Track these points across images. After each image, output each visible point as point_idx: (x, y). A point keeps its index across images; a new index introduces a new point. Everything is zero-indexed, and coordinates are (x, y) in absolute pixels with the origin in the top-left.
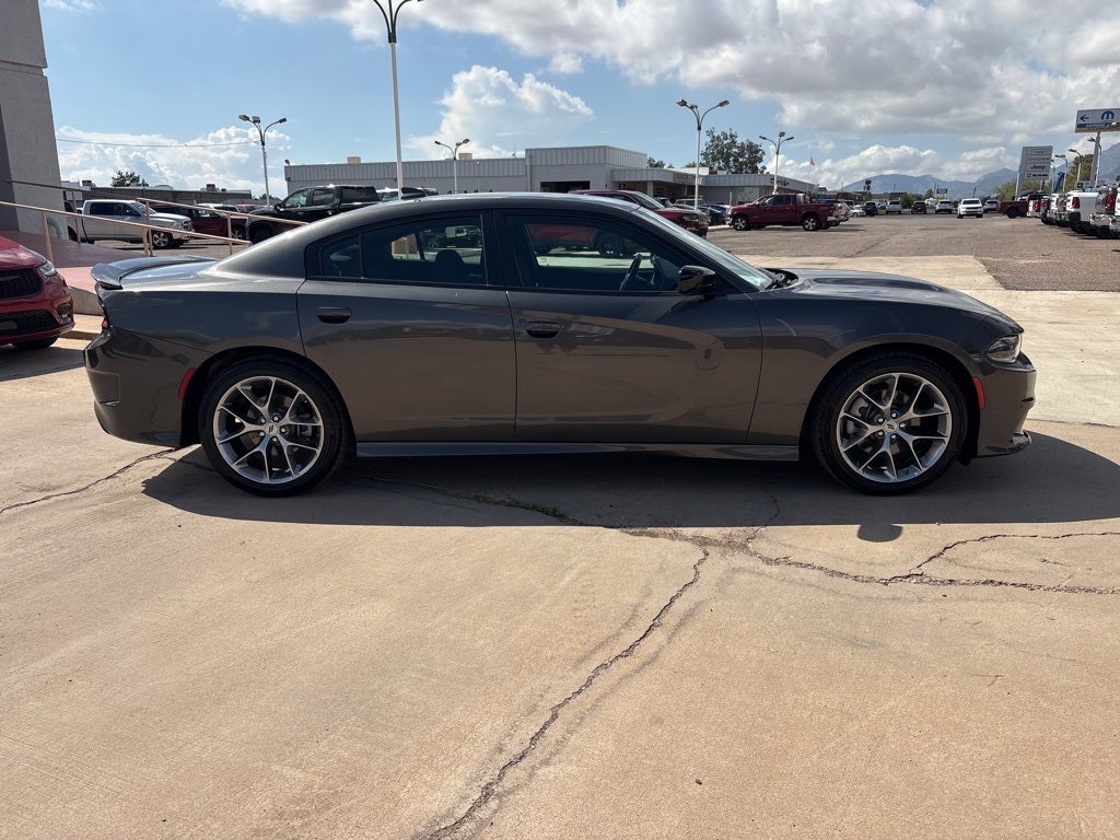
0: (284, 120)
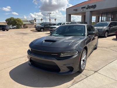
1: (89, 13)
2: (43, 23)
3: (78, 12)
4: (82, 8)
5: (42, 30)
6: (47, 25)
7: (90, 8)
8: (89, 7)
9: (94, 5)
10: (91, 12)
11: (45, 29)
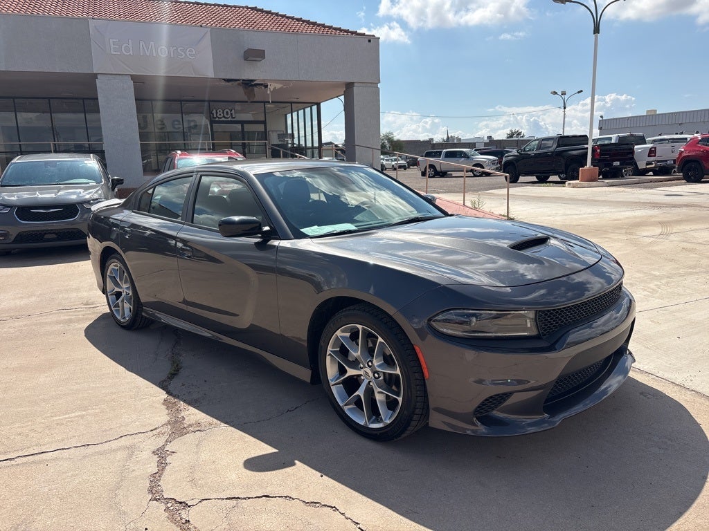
0: (581, 91)
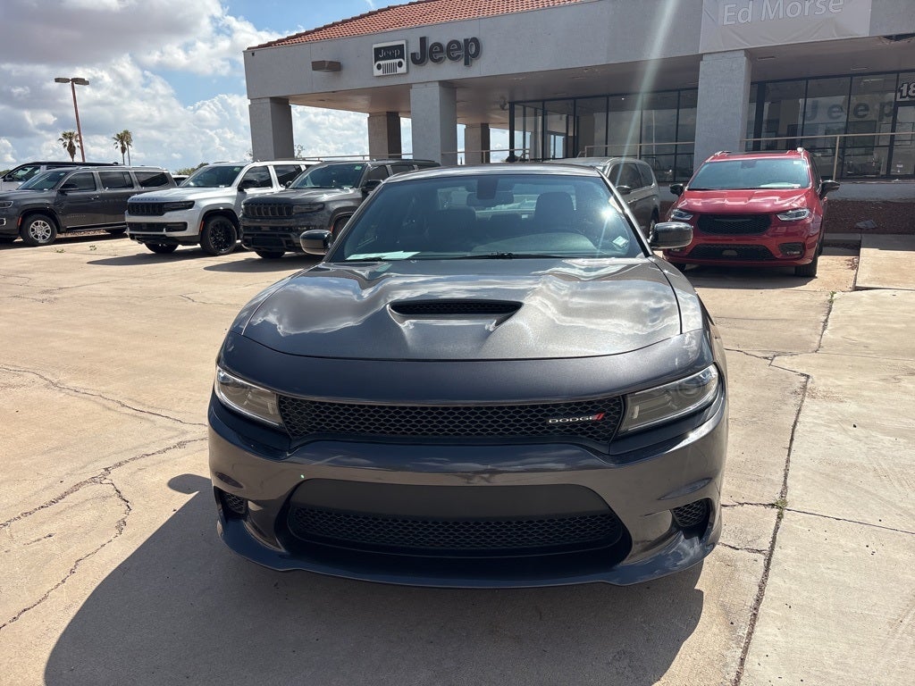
1: (435, 92)
2: (36, 165)
3: (348, 81)
4: (380, 54)
5: (40, 229)
6: (90, 182)
7: (438, 61)
8: (429, 53)
9: (470, 36)
10: (449, 86)
11: (66, 221)
